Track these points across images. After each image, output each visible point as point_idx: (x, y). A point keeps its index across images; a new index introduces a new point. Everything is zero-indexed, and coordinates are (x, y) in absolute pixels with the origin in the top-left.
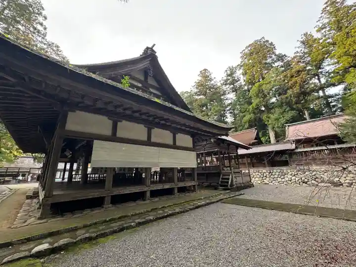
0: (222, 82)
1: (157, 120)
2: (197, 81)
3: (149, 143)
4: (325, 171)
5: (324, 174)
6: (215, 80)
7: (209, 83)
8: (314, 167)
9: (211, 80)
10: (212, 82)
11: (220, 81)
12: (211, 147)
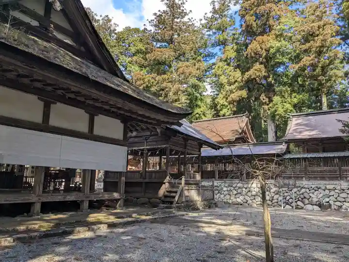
0: (204, 22)
1: (59, 92)
2: (158, 13)
3: (44, 127)
4: (316, 189)
5: (313, 193)
6: (190, 16)
7: (178, 20)
8: (305, 183)
9: (183, 14)
10: (186, 19)
11: (201, 20)
12: (156, 141)
